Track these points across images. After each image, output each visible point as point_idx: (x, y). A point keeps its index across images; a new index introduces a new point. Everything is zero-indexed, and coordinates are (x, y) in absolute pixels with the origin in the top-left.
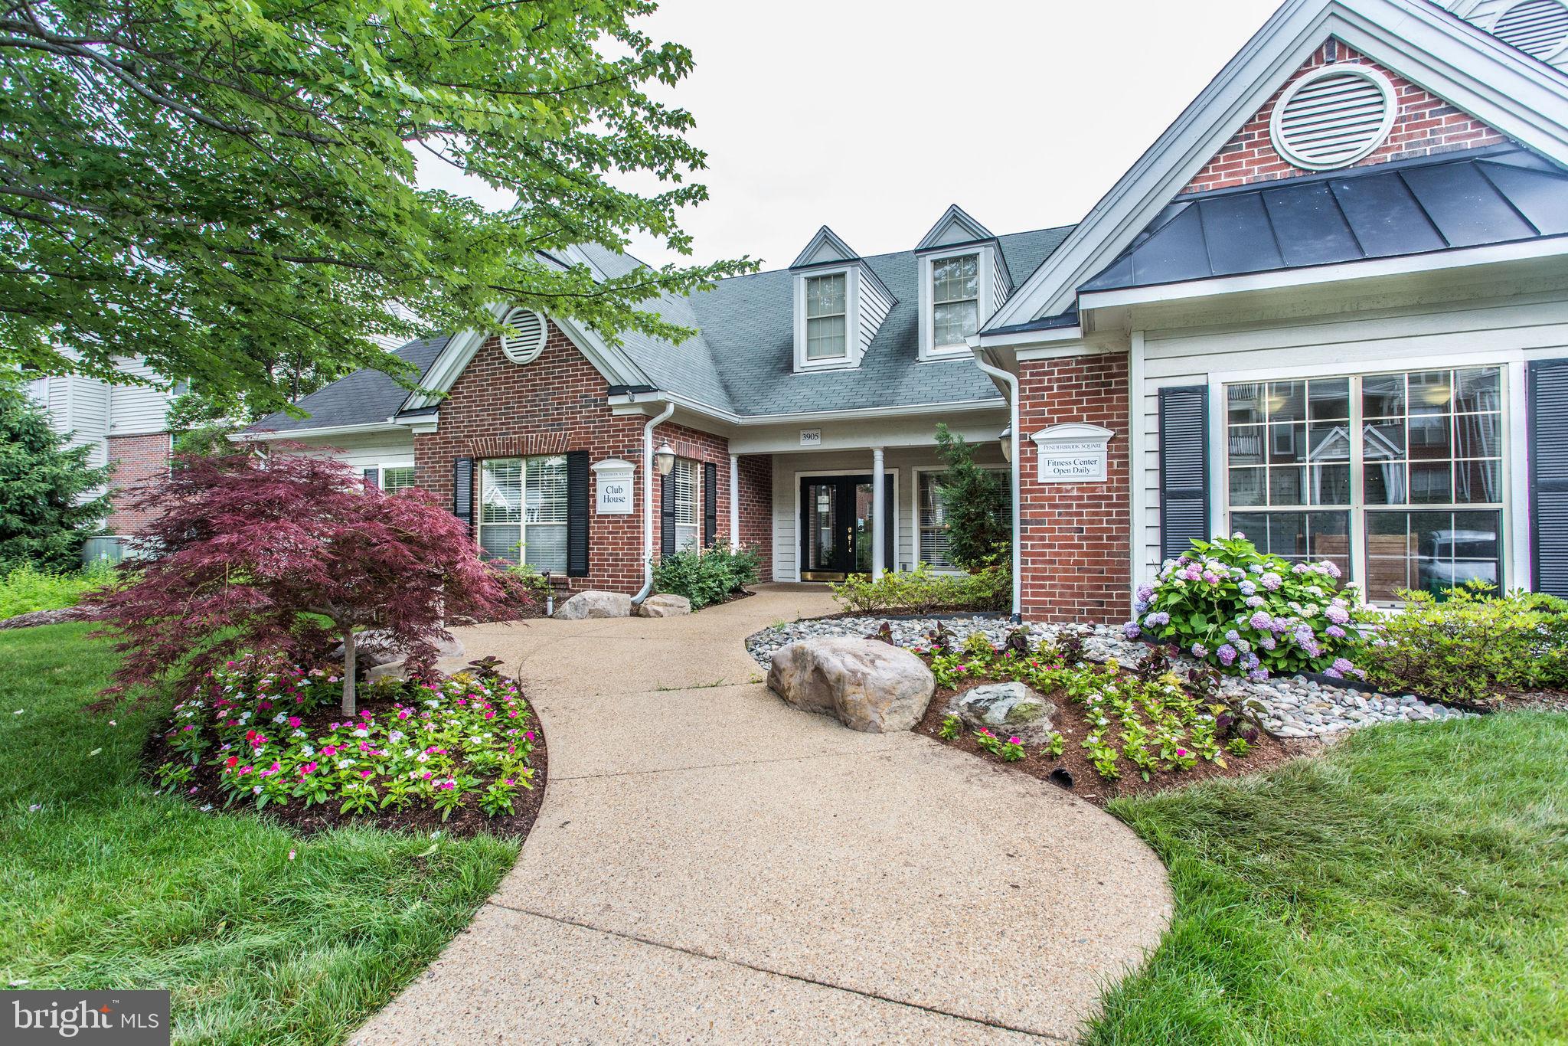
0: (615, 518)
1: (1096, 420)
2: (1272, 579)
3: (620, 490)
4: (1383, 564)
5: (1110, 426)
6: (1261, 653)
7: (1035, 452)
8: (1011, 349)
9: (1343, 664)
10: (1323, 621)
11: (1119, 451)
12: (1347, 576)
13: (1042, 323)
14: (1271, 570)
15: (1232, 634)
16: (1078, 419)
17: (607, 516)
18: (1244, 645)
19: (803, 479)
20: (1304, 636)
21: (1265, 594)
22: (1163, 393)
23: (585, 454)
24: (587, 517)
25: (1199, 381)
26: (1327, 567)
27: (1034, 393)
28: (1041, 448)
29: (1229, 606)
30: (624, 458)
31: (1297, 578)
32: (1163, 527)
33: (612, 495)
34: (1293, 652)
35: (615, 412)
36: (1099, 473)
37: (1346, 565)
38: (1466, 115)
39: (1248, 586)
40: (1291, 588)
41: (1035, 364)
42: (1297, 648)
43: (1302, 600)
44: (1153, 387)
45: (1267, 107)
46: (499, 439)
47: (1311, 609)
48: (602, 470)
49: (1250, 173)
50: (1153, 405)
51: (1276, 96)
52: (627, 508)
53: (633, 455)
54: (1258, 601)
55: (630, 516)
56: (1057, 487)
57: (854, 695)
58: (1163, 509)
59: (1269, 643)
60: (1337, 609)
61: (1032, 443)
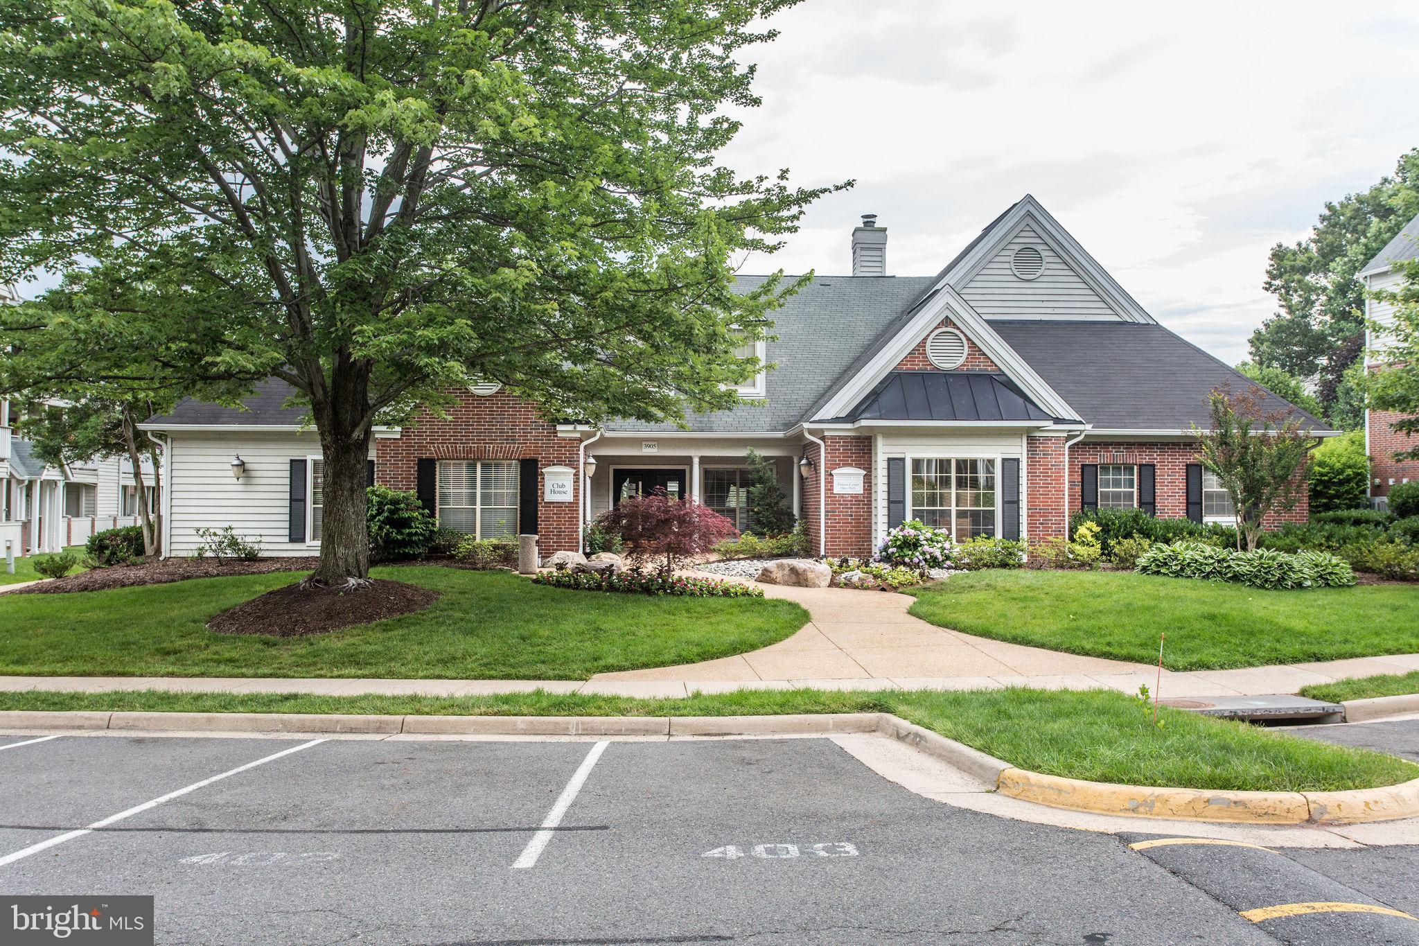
0: (559, 505)
1: (858, 466)
2: (929, 535)
3: (563, 486)
4: (961, 530)
5: (864, 469)
6: (925, 560)
7: (832, 479)
8: (822, 430)
9: (948, 562)
10: (943, 549)
11: (868, 481)
12: (950, 533)
13: (837, 420)
14: (927, 532)
15: (918, 554)
16: (851, 465)
17: (553, 503)
18: (921, 557)
19: (615, 470)
20: (937, 553)
21: (927, 540)
22: (889, 460)
23: (535, 461)
24: (536, 504)
25: (902, 456)
26: (944, 531)
27: (831, 451)
28: (835, 477)
29: (915, 545)
30: (566, 465)
31: (935, 535)
32: (889, 515)
33: (556, 489)
34: (934, 559)
35: (559, 435)
36: (859, 490)
37: (950, 530)
38: (989, 358)
39: (922, 538)
40: (934, 538)
41: (833, 437)
42: (936, 558)
43: (937, 542)
44: (886, 457)
45: (925, 339)
46: (460, 447)
47: (940, 545)
48: (549, 473)
49: (918, 366)
50: (885, 465)
51: (928, 335)
52: (569, 498)
53: (572, 463)
54: (925, 542)
55: (570, 503)
56: (842, 496)
57: (810, 575)
58: (889, 508)
59: (928, 557)
60: (947, 545)
61: (831, 475)
